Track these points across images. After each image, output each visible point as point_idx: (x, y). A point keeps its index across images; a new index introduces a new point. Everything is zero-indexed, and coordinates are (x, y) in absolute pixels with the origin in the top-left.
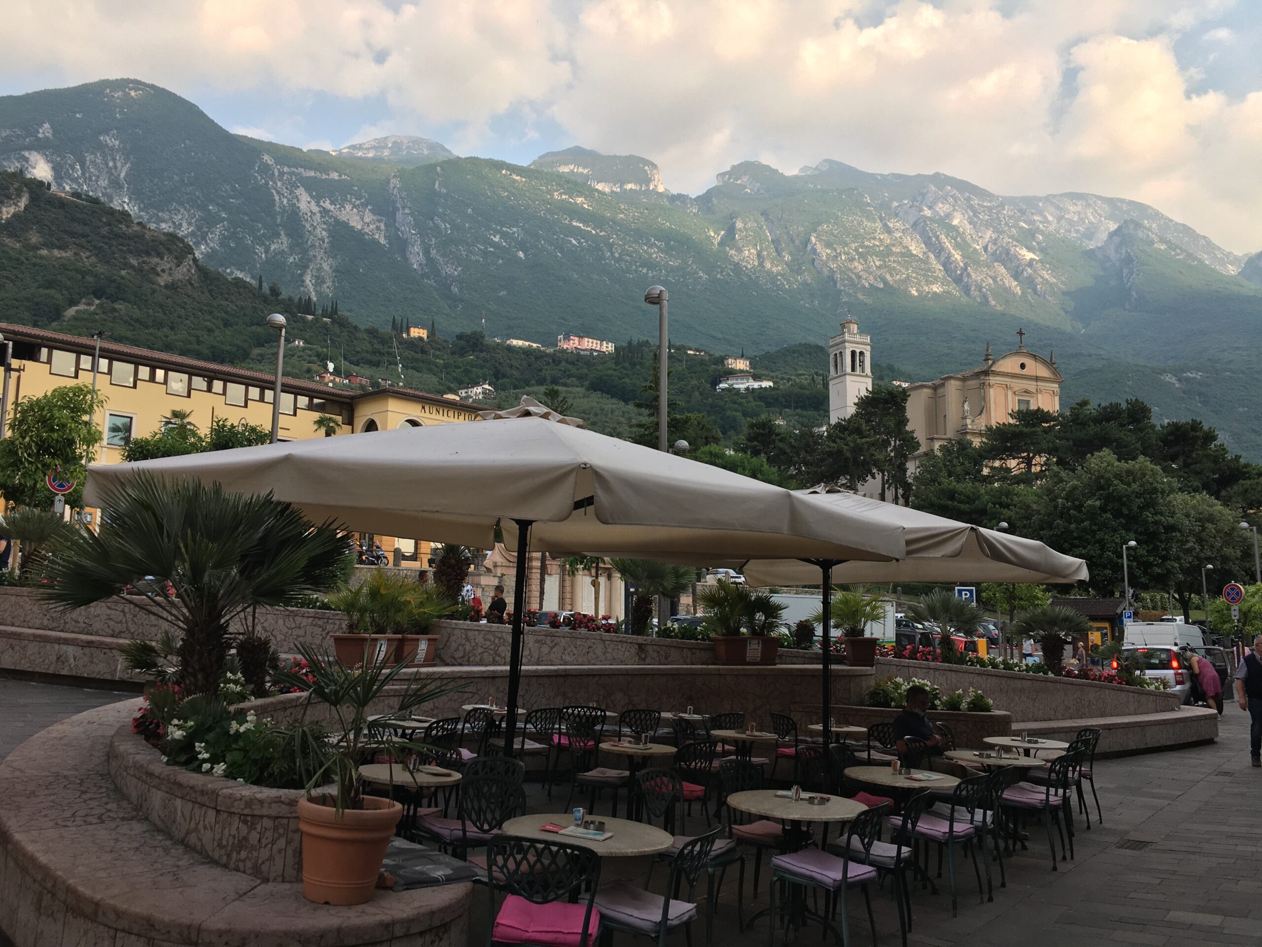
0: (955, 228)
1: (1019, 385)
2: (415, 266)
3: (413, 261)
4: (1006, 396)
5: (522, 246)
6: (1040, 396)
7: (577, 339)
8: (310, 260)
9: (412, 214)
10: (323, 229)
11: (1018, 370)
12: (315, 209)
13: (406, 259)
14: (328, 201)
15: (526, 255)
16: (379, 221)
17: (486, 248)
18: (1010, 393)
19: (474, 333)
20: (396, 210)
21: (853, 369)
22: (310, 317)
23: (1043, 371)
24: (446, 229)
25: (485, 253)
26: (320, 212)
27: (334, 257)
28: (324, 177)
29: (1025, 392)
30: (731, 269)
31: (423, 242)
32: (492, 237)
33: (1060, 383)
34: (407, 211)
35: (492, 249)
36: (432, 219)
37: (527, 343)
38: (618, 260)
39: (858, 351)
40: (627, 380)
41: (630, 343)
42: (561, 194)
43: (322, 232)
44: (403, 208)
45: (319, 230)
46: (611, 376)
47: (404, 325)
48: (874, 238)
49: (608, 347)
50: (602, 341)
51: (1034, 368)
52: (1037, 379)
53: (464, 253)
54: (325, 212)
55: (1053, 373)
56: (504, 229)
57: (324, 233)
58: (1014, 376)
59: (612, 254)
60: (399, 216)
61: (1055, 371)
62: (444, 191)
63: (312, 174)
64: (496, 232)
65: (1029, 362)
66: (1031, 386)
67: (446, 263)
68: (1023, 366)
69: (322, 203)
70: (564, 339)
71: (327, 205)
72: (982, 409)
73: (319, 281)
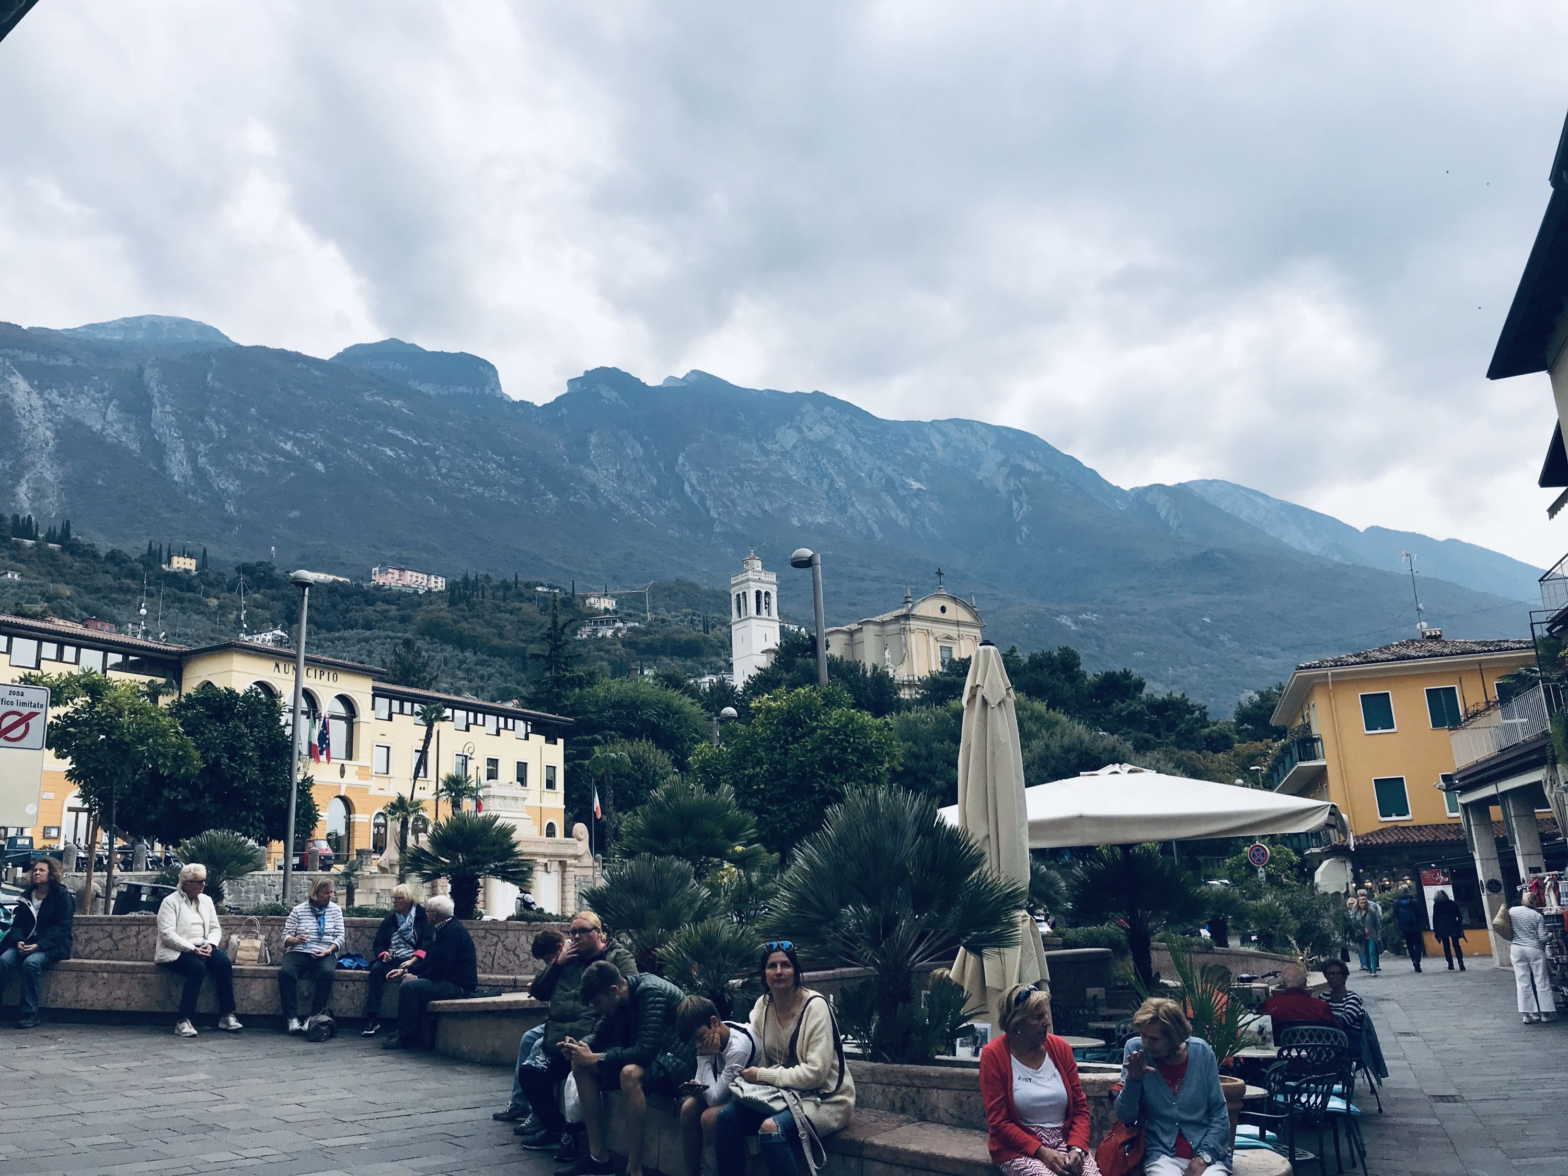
0: (838, 454)
1: (940, 630)
2: (176, 478)
3: (174, 470)
4: (928, 642)
5: (321, 457)
6: (962, 642)
7: (397, 572)
8: (25, 468)
9: (174, 413)
10: (47, 429)
11: (939, 614)
12: (37, 402)
13: (164, 469)
14: (55, 393)
15: (326, 468)
16: (128, 420)
17: (275, 457)
18: (931, 639)
19: (261, 564)
20: (151, 406)
21: (758, 611)
22: (29, 542)
23: (964, 616)
24: (220, 432)
25: (272, 464)
26: (44, 407)
27: (62, 465)
28: (52, 362)
29: (947, 638)
30: (586, 492)
31: (188, 448)
32: (282, 444)
33: (982, 628)
34: (168, 408)
35: (282, 459)
36: (202, 420)
37: (331, 578)
38: (445, 477)
39: (763, 592)
40: (464, 624)
41: (466, 578)
42: (372, 395)
43: (45, 432)
44: (163, 405)
45: (41, 429)
46: (444, 618)
47: (165, 554)
48: (752, 462)
49: (438, 584)
50: (429, 575)
51: (956, 612)
52: (958, 623)
53: (244, 463)
54: (52, 406)
55: (975, 617)
56: (298, 435)
57: (48, 433)
58: (935, 620)
59: (439, 470)
60: (156, 413)
61: (976, 616)
62: (218, 385)
63: (34, 357)
64: (289, 438)
65: (950, 605)
66: (953, 631)
67: (219, 475)
68: (943, 609)
69: (46, 395)
70: (380, 572)
71: (54, 396)
72: (903, 658)
73: (38, 493)
